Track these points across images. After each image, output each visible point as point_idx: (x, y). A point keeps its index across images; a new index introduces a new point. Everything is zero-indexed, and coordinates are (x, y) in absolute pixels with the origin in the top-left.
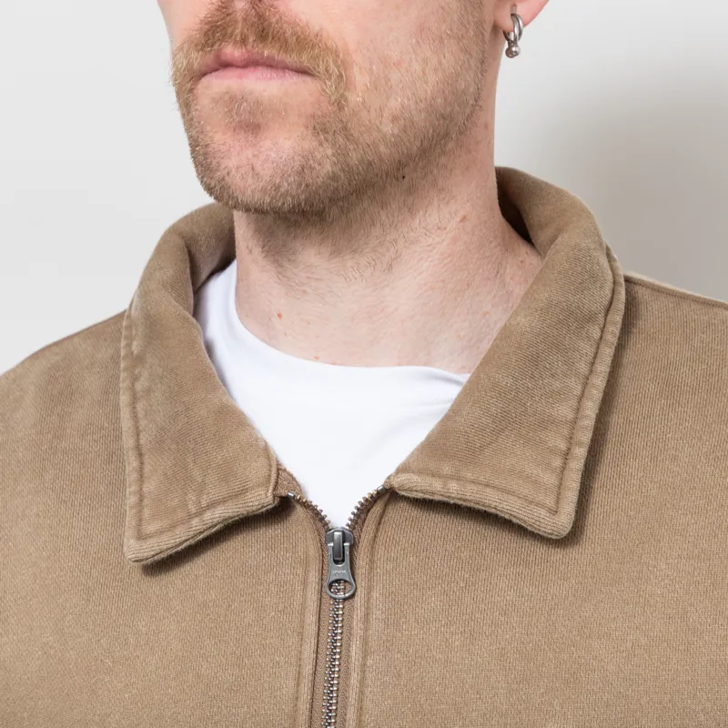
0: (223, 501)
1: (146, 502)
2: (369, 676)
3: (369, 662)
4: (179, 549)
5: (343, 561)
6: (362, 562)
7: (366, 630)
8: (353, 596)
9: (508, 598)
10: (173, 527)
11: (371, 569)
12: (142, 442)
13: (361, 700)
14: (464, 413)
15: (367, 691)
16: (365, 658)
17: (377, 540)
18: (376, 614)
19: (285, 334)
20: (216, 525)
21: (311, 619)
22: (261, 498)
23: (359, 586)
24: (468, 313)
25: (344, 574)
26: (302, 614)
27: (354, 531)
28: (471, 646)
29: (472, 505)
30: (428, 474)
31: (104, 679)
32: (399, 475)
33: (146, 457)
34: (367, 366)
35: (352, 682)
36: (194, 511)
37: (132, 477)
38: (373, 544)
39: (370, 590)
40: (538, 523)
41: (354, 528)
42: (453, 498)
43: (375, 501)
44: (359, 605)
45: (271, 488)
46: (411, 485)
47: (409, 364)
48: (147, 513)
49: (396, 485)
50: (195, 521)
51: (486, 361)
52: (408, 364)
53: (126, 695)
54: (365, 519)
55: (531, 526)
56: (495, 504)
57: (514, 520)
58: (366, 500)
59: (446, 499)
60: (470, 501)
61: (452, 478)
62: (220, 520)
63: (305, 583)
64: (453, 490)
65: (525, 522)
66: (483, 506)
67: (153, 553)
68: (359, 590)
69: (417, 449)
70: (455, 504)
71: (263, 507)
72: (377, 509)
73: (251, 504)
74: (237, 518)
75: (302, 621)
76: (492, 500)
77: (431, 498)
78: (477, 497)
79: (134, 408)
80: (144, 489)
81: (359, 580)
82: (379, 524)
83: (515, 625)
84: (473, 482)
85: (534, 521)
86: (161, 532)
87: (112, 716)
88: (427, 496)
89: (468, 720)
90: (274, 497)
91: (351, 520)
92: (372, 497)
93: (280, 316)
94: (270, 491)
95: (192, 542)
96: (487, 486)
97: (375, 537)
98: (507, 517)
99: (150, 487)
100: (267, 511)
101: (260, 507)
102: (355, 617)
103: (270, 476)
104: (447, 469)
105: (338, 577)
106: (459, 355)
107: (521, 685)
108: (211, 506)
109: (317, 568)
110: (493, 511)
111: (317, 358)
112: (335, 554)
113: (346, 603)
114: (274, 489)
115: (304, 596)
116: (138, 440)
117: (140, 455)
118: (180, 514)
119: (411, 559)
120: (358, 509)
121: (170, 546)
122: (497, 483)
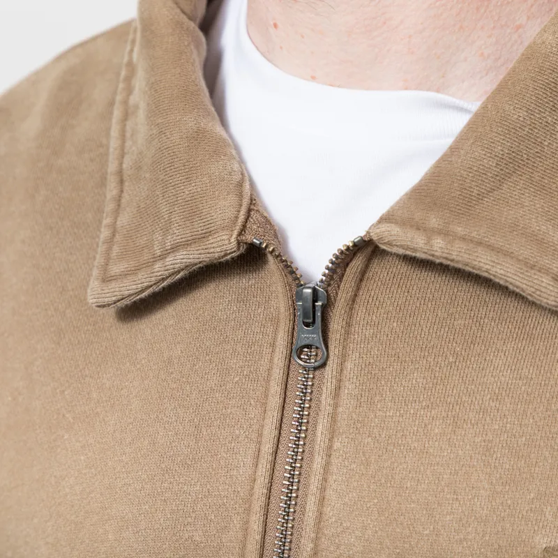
0: (187, 244)
1: (118, 237)
2: (334, 460)
3: (337, 445)
4: (143, 295)
5: (314, 322)
6: (336, 325)
7: (336, 406)
8: (323, 365)
9: (503, 379)
10: (137, 270)
11: (348, 333)
12: (124, 166)
13: (323, 489)
14: (462, 152)
15: (331, 479)
16: (331, 440)
17: (358, 300)
18: (349, 388)
19: (281, 48)
20: (179, 272)
21: (275, 388)
22: (224, 244)
23: (331, 354)
24: (494, 27)
25: (313, 338)
26: (268, 381)
27: (330, 288)
28: (453, 435)
29: (460, 266)
30: (411, 226)
31: (63, 436)
32: (380, 226)
33: (127, 184)
34: (368, 89)
35: (315, 466)
36: (158, 253)
37: (110, 207)
38: (353, 304)
39: (343, 358)
40: (538, 293)
41: (329, 285)
42: (438, 257)
43: (355, 254)
44: (330, 376)
45: (236, 233)
46: (391, 238)
47: (419, 87)
48: (116, 250)
49: (375, 238)
50: (158, 266)
51: (500, 89)
52: (416, 89)
53: (82, 458)
54: (343, 275)
55: (530, 295)
56: (487, 267)
57: (511, 287)
58: (342, 252)
59: (431, 258)
60: (458, 262)
61: (440, 232)
62: (182, 266)
63: (273, 345)
64: (438, 248)
65: (523, 290)
66: (473, 268)
67: (114, 298)
68: (331, 357)
69: (406, 194)
70: (441, 264)
71: (226, 255)
72: (357, 263)
73: (212, 250)
74: (201, 265)
75: (267, 390)
76: (484, 262)
77: (414, 254)
78: (465, 257)
79: (125, 125)
80: (118, 223)
81: (331, 347)
82: (361, 280)
83: (507, 413)
84: (463, 239)
85: (533, 290)
86: (124, 275)
87: (67, 479)
88: (408, 253)
89: (440, 524)
90: (239, 243)
91: (324, 275)
92: (348, 249)
93: (275, 25)
94: (234, 236)
95: (156, 289)
96: (480, 243)
97: (356, 295)
98: (502, 282)
99: (123, 220)
100: (233, 258)
101: (223, 254)
102: (324, 389)
103: (237, 217)
104: (434, 222)
105: (307, 342)
106: (482, 77)
107: (507, 487)
108: (175, 249)
109: (287, 329)
110: (485, 275)
111: (313, 78)
112: (305, 315)
113: (317, 373)
114: (240, 234)
115: (271, 361)
116: (121, 164)
117: (122, 182)
118: (146, 256)
119: (395, 324)
120: (332, 262)
121: (131, 292)
122: (492, 241)
